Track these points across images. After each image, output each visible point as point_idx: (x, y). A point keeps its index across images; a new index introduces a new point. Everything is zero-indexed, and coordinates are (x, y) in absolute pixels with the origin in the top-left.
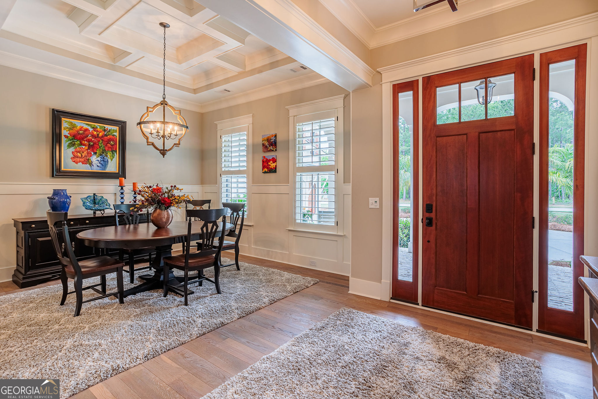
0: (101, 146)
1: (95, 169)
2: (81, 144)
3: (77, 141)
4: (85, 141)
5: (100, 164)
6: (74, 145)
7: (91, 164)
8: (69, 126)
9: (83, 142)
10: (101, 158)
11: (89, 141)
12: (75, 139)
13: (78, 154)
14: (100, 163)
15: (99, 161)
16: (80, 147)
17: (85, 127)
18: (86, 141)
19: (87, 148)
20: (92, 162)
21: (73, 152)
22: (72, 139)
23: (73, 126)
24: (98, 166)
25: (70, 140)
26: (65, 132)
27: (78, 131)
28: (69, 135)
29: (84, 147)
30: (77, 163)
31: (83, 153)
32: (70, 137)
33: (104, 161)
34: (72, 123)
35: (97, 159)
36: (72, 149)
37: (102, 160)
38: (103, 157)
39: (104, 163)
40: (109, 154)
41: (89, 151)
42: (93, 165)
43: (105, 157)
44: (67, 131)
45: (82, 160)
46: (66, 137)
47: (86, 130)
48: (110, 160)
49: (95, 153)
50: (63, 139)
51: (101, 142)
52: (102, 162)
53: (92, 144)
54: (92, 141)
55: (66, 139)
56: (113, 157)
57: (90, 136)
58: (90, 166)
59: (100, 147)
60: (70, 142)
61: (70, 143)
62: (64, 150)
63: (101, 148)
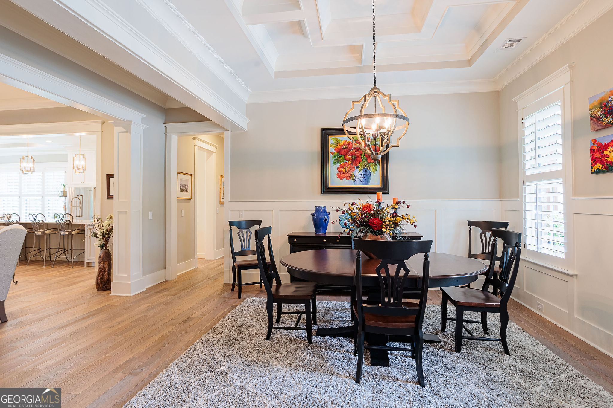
0: (364, 159)
1: (358, 184)
2: (345, 159)
3: (341, 156)
4: (348, 155)
5: (363, 179)
6: (339, 161)
7: (354, 179)
8: (335, 142)
9: (347, 157)
10: (364, 171)
11: (352, 155)
12: (340, 155)
13: (342, 169)
14: (362, 177)
15: (361, 175)
16: (344, 162)
17: (348, 140)
18: (350, 155)
19: (350, 162)
20: (355, 177)
21: (338, 168)
22: (337, 155)
23: (338, 142)
24: (361, 181)
25: (336, 157)
26: (331, 149)
27: (342, 146)
28: (335, 152)
29: (347, 162)
30: (341, 179)
31: (347, 168)
32: (336, 154)
33: (366, 174)
34: (337, 139)
35: (360, 173)
36: (338, 165)
37: (364, 173)
38: (366, 171)
39: (367, 177)
40: (372, 166)
41: (352, 165)
42: (356, 180)
43: (368, 171)
44: (333, 148)
45: (347, 175)
46: (333, 153)
47: (350, 144)
48: (372, 173)
49: (358, 167)
50: (330, 156)
51: (363, 154)
52: (365, 176)
53: (354, 157)
54: (355, 155)
55: (332, 156)
56: (376, 170)
57: (353, 150)
58: (354, 181)
59: (362, 160)
60: (335, 158)
61: (336, 160)
62: (331, 167)
63: (364, 160)
